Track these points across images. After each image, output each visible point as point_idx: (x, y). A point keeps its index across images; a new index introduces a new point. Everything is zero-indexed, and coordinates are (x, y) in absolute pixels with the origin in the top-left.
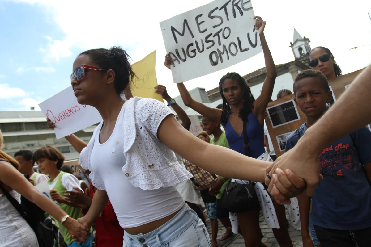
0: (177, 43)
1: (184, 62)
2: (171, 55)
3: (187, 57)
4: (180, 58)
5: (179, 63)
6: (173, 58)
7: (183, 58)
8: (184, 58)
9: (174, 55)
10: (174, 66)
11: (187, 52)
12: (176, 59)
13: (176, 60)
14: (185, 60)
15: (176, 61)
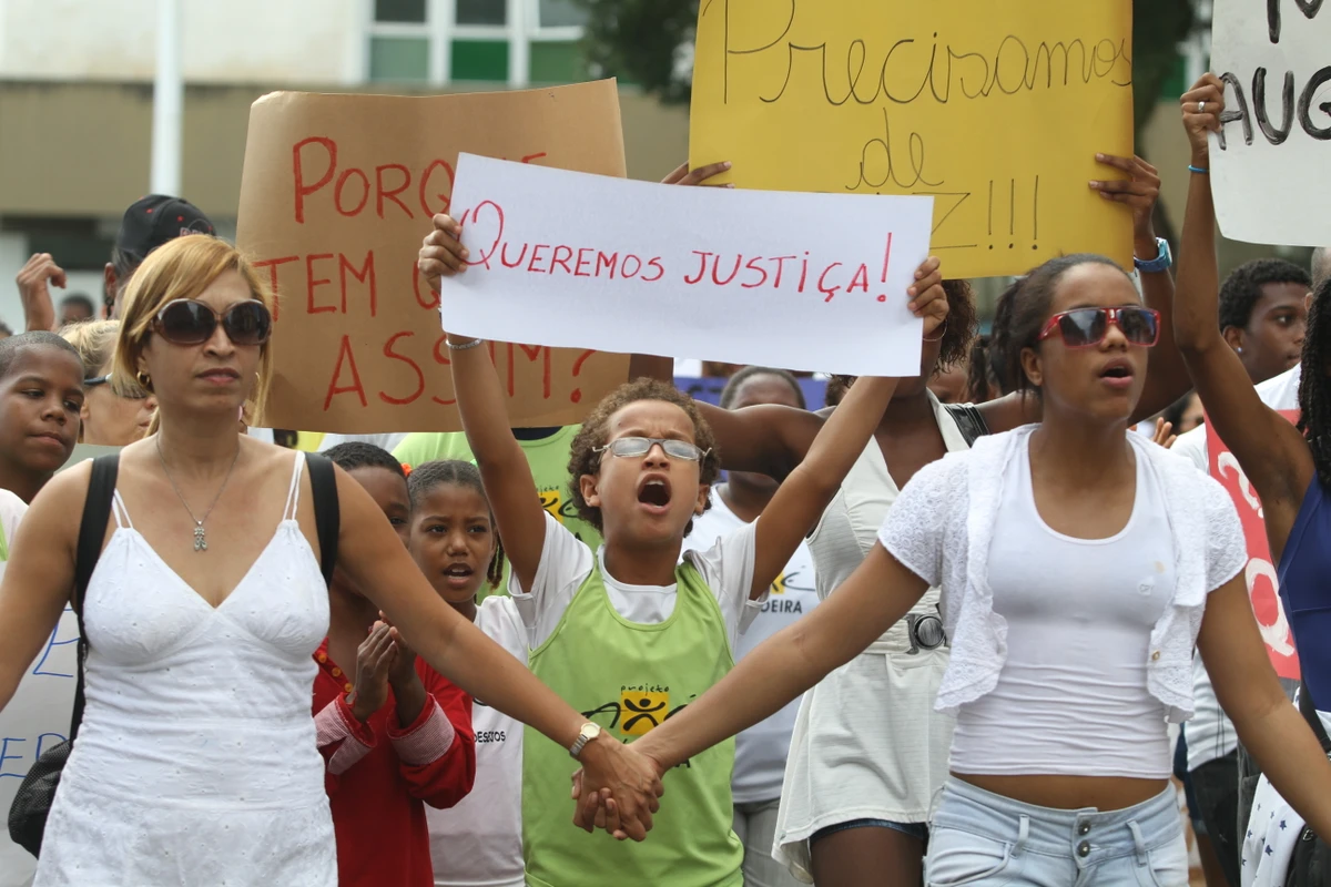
0: (1275, 39)
1: (1273, 142)
2: (1229, 89)
3: (1296, 123)
4: (1262, 119)
5: (1249, 139)
6: (1231, 104)
7: (1277, 122)
8: (1277, 124)
9: (1239, 92)
10: (1224, 148)
11: (1301, 101)
12: (1243, 116)
13: (1238, 119)
14: (1280, 137)
15: (1239, 124)
